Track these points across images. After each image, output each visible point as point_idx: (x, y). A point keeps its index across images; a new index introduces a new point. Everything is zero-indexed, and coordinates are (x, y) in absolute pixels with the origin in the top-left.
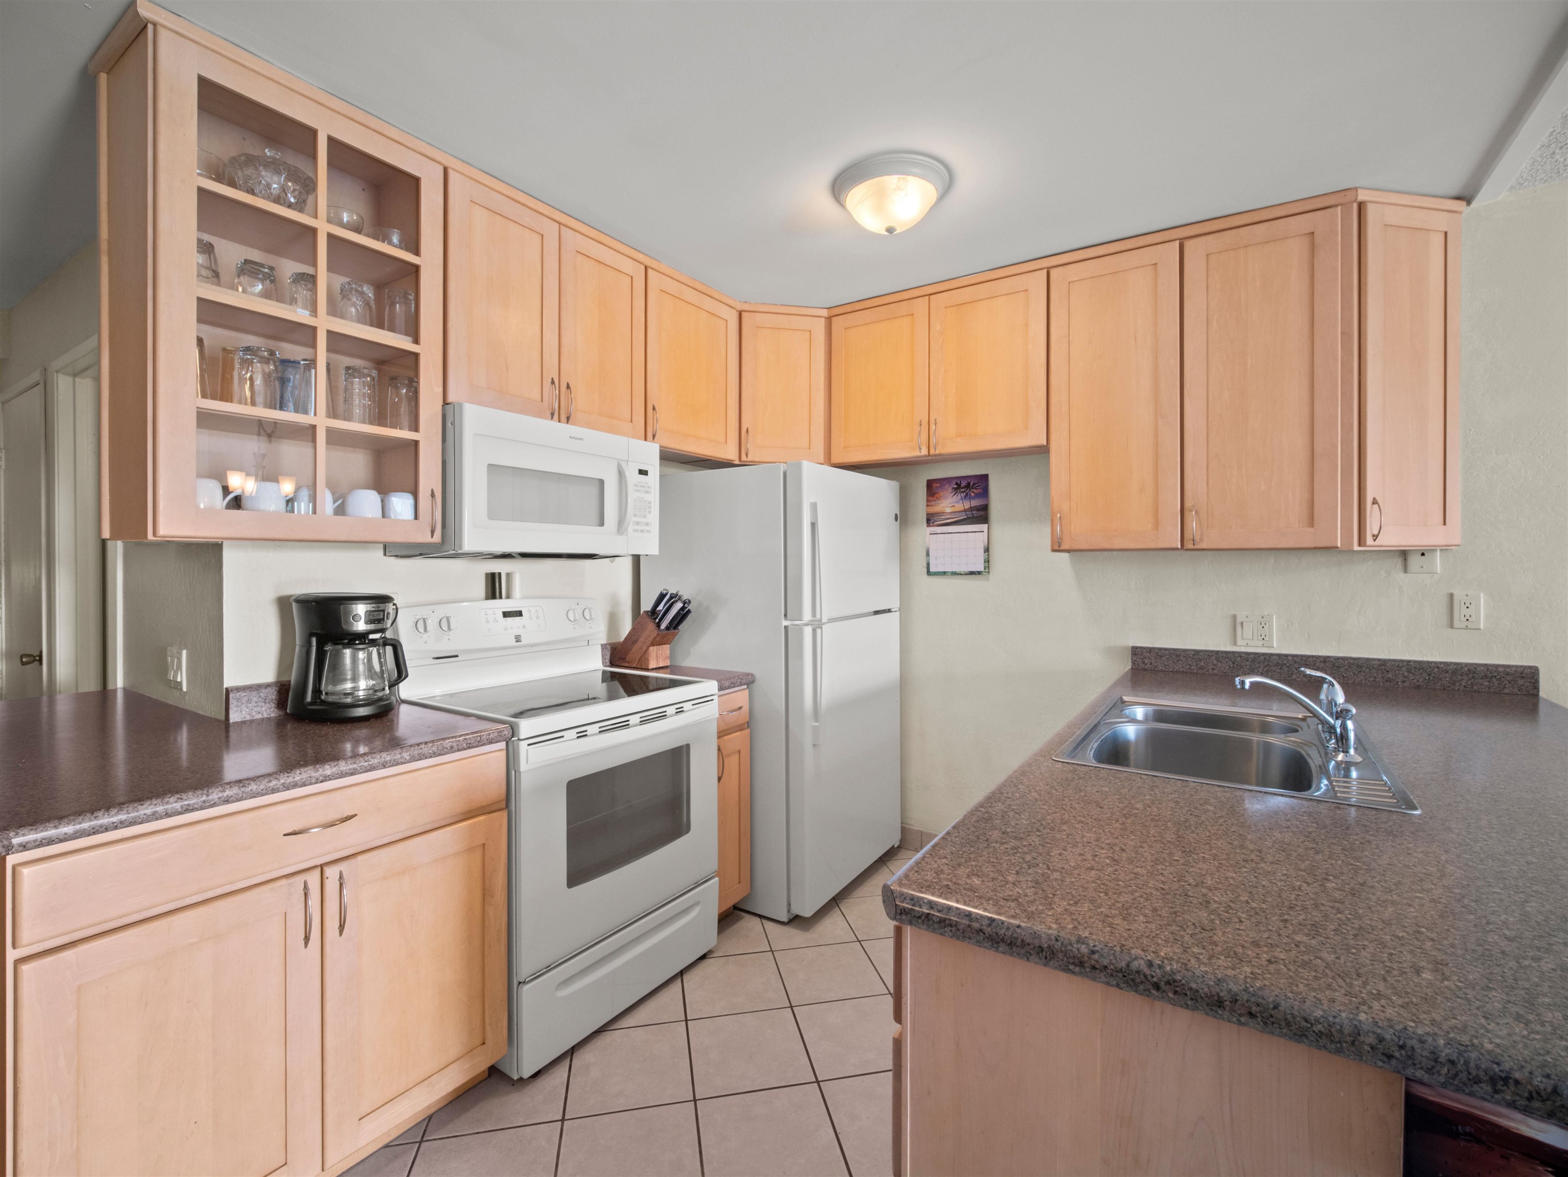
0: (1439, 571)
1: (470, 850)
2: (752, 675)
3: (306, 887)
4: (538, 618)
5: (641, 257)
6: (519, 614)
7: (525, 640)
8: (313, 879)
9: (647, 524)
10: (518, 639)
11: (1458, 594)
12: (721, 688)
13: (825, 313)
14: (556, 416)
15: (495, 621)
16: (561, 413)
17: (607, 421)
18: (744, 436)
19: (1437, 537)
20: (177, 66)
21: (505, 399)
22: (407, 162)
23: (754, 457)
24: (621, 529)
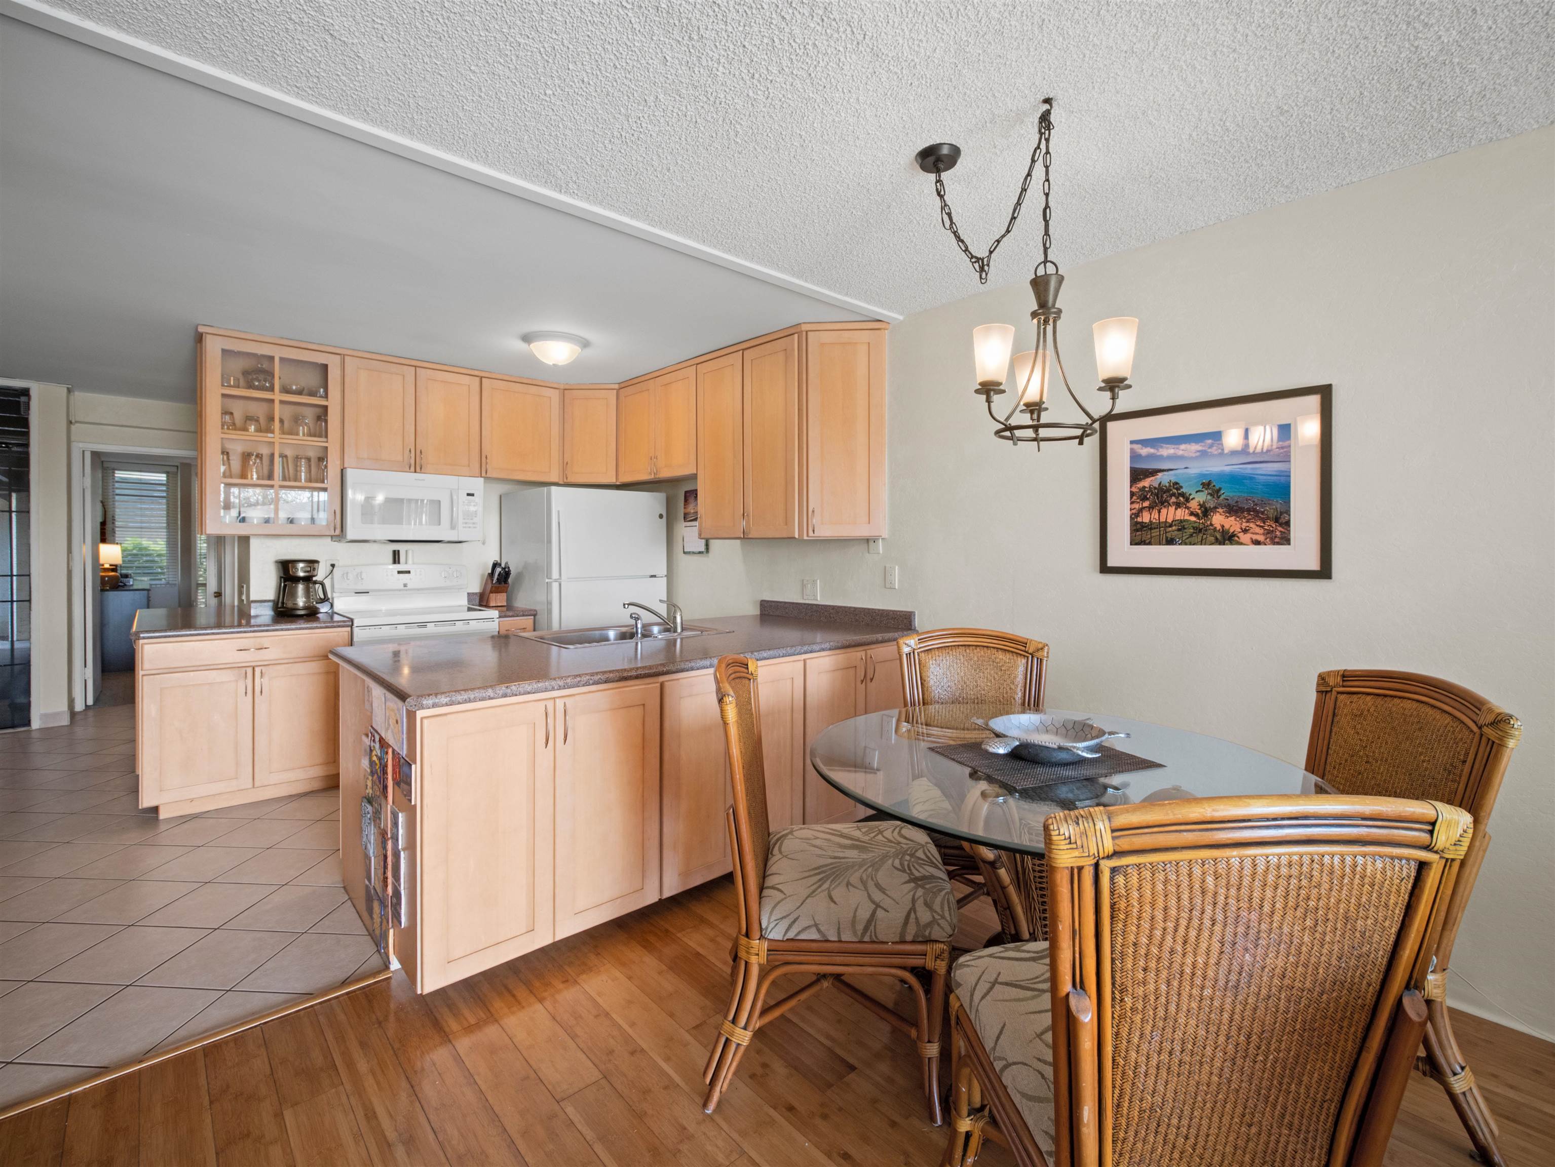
0: (881, 552)
1: (328, 673)
2: (535, 610)
3: (246, 673)
4: (421, 575)
5: (476, 373)
6: (409, 572)
7: (409, 587)
8: (250, 671)
9: (474, 523)
10: (405, 585)
11: (888, 566)
12: (500, 617)
13: (617, 386)
14: (413, 469)
15: (392, 575)
16: (417, 466)
17: (450, 468)
18: (565, 466)
19: (863, 531)
20: (213, 348)
21: (378, 463)
22: (321, 359)
23: (572, 479)
24: (453, 527)
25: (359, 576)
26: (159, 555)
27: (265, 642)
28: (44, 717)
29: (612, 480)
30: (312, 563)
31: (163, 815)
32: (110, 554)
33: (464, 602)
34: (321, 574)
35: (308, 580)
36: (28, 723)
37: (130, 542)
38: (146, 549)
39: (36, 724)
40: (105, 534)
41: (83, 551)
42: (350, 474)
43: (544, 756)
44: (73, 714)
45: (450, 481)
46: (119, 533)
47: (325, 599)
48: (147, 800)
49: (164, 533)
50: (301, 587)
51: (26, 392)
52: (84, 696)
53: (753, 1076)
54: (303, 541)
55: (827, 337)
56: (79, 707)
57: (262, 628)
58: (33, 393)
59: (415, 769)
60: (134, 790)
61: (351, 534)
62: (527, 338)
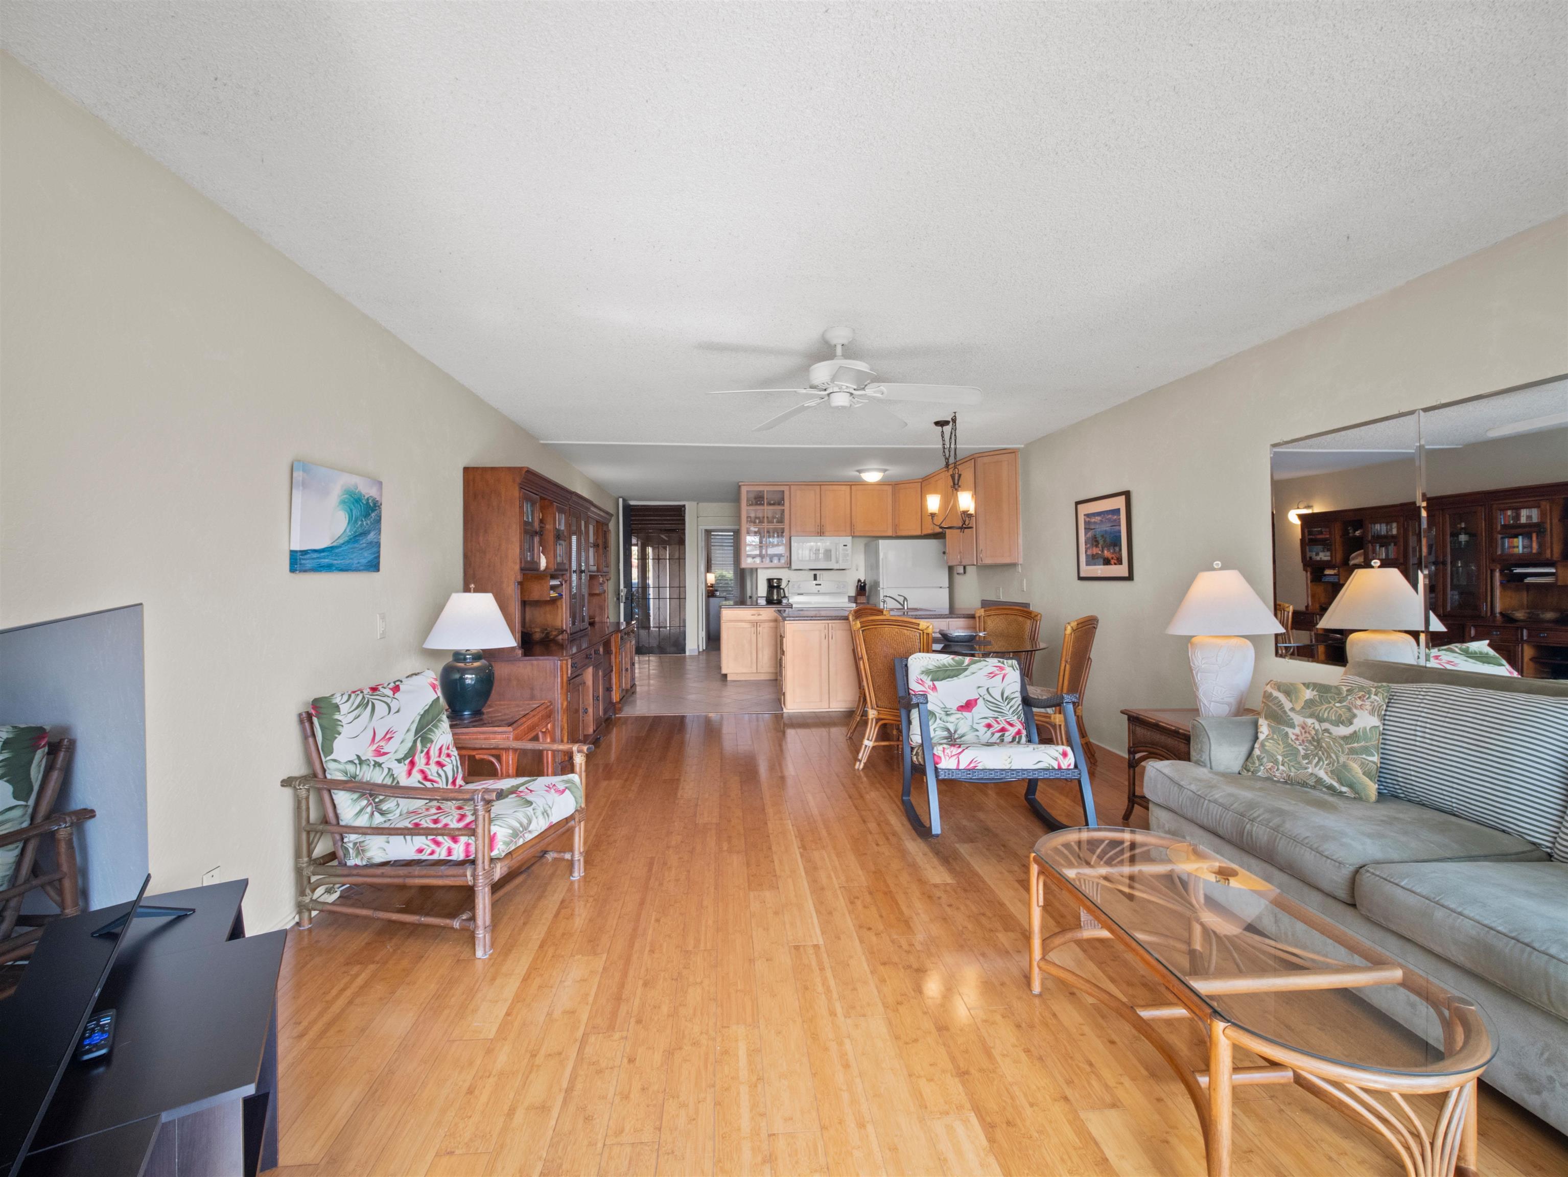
0: (1020, 571)
3: (754, 625)
4: (826, 586)
6: (821, 585)
7: (822, 592)
8: (756, 624)
9: (847, 560)
10: (820, 591)
11: (1022, 579)
14: (819, 535)
15: (814, 586)
16: (821, 533)
17: (837, 533)
18: (896, 526)
19: (1007, 560)
20: (744, 490)
21: (806, 533)
22: (781, 488)
23: (900, 534)
24: (837, 562)
25: (799, 587)
26: (731, 580)
27: (761, 612)
28: (690, 650)
29: (918, 533)
30: (779, 580)
31: (729, 678)
32: (711, 578)
33: (847, 600)
34: (783, 585)
35: (778, 587)
36: (685, 653)
37: (719, 572)
38: (724, 576)
39: (687, 653)
40: (708, 569)
41: (702, 577)
42: (793, 538)
43: (825, 643)
44: (699, 652)
45: (836, 539)
46: (713, 568)
47: (785, 597)
48: (724, 671)
49: (732, 567)
50: (775, 591)
51: (684, 506)
52: (703, 646)
53: (887, 761)
54: (777, 570)
55: (986, 460)
56: (701, 650)
57: (762, 607)
58: (687, 507)
59: (784, 639)
60: (720, 668)
61: (793, 567)
62: (860, 471)
